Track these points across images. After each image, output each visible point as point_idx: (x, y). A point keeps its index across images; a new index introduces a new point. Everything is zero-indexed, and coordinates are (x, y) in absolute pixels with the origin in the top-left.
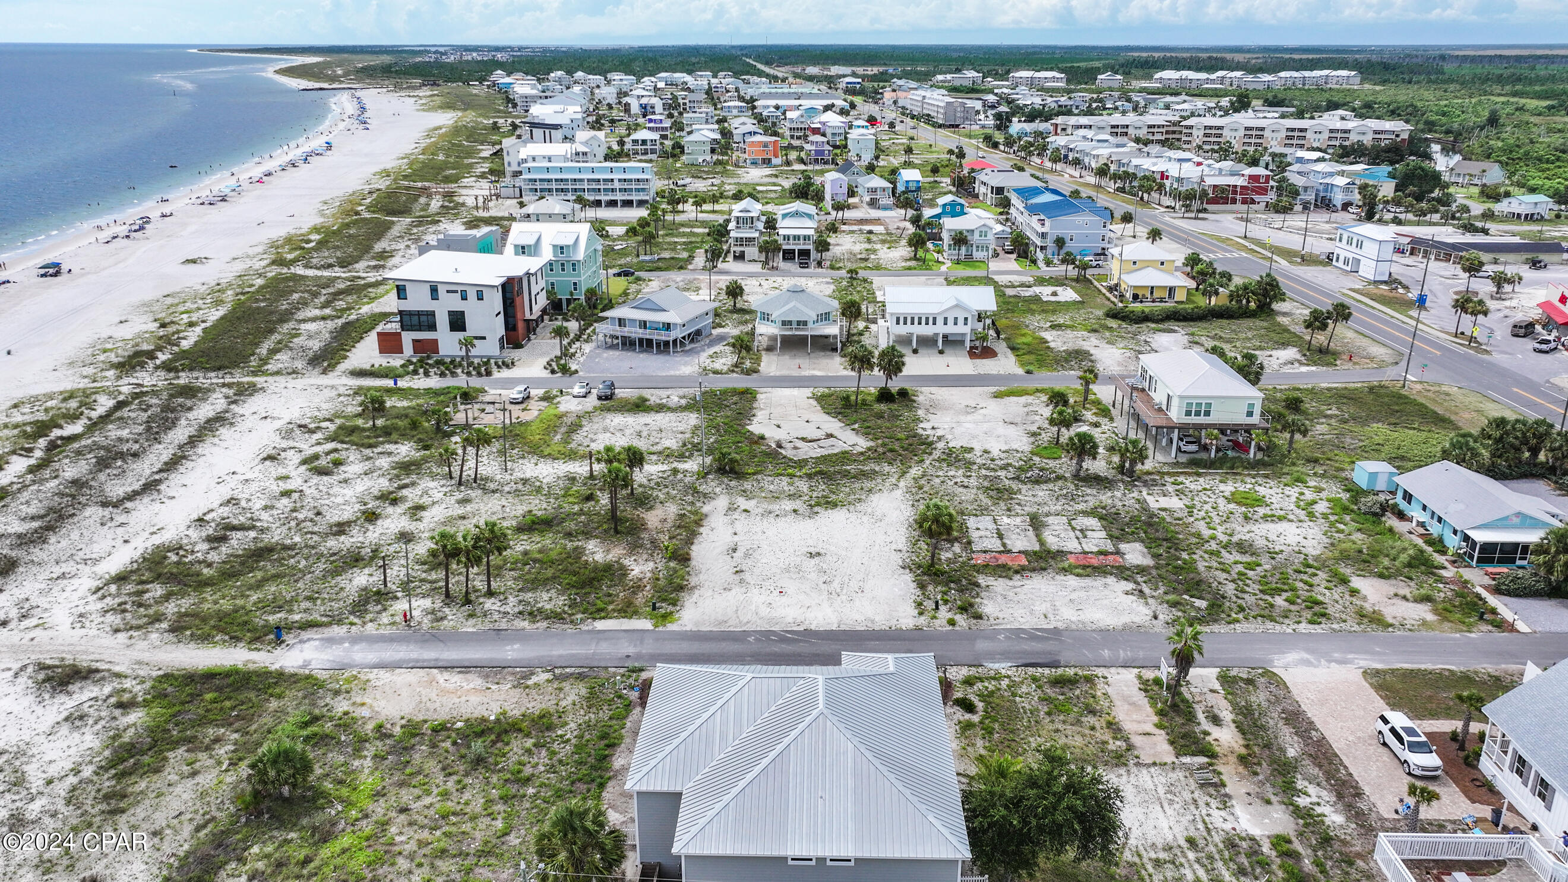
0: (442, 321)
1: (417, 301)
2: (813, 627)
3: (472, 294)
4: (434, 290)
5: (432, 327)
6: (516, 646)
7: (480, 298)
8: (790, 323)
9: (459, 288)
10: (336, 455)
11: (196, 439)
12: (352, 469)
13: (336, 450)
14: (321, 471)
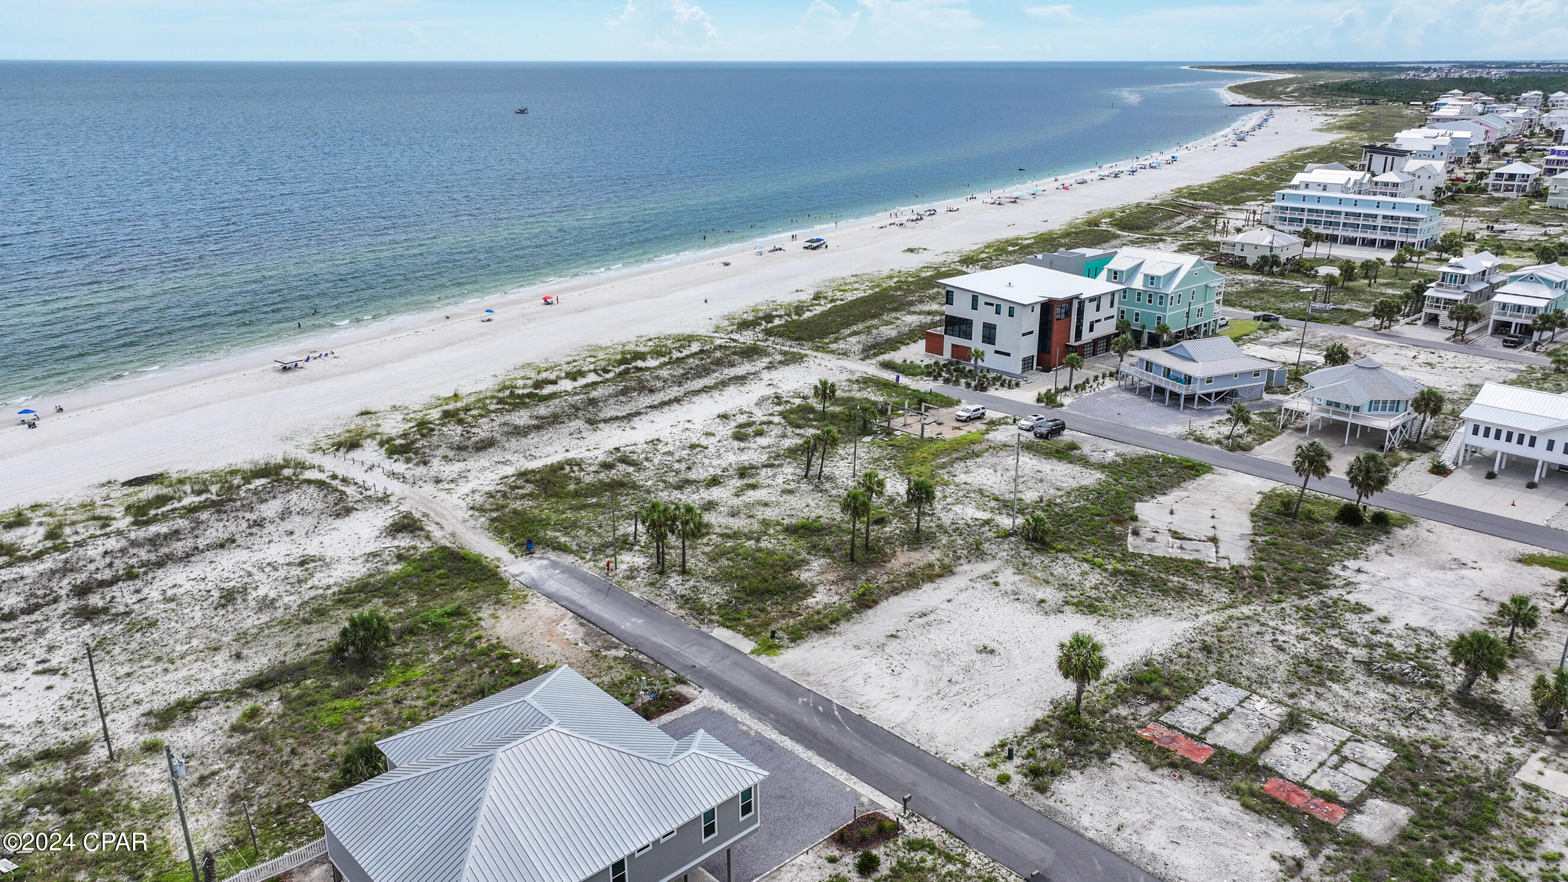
0: (977, 331)
1: (960, 309)
2: (870, 718)
3: (1005, 310)
4: (975, 299)
5: (968, 335)
6: (640, 621)
7: (1011, 314)
8: (1338, 405)
9: (995, 302)
10: (765, 427)
11: (706, 389)
12: (763, 441)
13: (770, 423)
14: (739, 437)
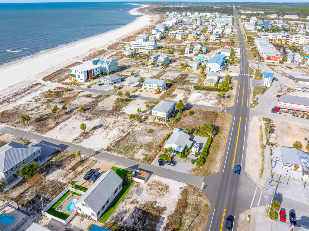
1: (73, 73)
3: (81, 73)
4: (75, 71)
5: (75, 77)
10: (40, 99)
11: (29, 93)
12: (40, 101)
13: (41, 98)
14: (36, 101)
